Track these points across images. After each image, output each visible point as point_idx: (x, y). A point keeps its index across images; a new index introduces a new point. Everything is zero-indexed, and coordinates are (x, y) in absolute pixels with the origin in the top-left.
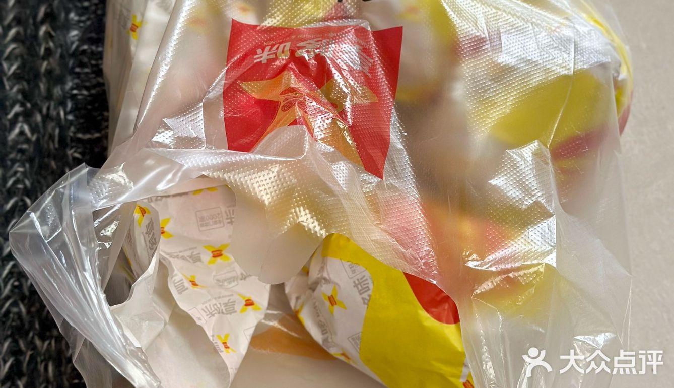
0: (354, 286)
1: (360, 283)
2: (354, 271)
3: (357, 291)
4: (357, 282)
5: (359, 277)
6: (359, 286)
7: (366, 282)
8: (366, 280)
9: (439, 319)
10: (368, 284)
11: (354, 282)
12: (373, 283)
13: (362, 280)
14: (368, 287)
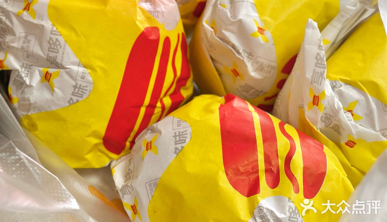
0: (173, 136)
1: (179, 135)
2: (179, 125)
3: (174, 140)
4: (177, 134)
5: (182, 130)
6: (178, 138)
7: (185, 136)
8: (187, 134)
9: (235, 185)
10: (186, 137)
11: (175, 133)
12: (191, 138)
13: (182, 134)
14: (185, 140)
